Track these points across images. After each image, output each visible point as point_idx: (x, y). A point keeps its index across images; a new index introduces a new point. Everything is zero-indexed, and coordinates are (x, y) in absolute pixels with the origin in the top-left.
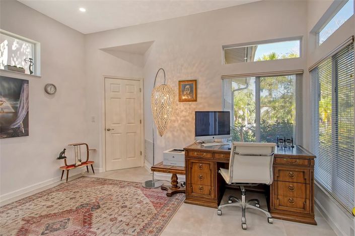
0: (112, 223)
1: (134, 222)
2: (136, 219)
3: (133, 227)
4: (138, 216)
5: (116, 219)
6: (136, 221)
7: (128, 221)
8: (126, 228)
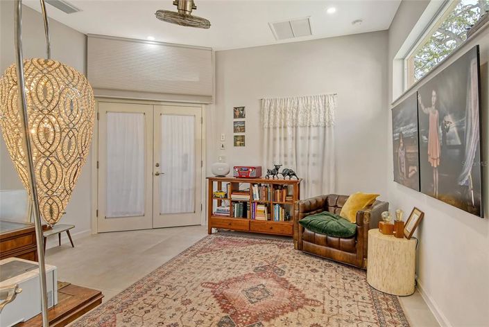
0: (188, 297)
1: (158, 299)
2: (154, 303)
3: (159, 293)
4: (149, 308)
5: (183, 303)
6: (154, 300)
7: (165, 300)
8: (168, 292)
